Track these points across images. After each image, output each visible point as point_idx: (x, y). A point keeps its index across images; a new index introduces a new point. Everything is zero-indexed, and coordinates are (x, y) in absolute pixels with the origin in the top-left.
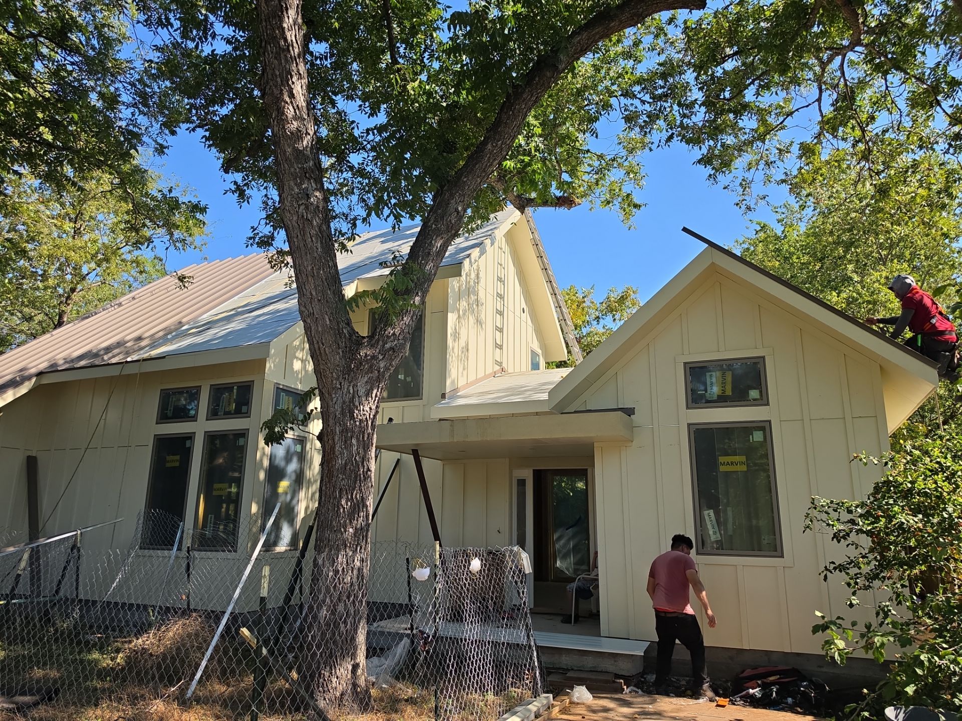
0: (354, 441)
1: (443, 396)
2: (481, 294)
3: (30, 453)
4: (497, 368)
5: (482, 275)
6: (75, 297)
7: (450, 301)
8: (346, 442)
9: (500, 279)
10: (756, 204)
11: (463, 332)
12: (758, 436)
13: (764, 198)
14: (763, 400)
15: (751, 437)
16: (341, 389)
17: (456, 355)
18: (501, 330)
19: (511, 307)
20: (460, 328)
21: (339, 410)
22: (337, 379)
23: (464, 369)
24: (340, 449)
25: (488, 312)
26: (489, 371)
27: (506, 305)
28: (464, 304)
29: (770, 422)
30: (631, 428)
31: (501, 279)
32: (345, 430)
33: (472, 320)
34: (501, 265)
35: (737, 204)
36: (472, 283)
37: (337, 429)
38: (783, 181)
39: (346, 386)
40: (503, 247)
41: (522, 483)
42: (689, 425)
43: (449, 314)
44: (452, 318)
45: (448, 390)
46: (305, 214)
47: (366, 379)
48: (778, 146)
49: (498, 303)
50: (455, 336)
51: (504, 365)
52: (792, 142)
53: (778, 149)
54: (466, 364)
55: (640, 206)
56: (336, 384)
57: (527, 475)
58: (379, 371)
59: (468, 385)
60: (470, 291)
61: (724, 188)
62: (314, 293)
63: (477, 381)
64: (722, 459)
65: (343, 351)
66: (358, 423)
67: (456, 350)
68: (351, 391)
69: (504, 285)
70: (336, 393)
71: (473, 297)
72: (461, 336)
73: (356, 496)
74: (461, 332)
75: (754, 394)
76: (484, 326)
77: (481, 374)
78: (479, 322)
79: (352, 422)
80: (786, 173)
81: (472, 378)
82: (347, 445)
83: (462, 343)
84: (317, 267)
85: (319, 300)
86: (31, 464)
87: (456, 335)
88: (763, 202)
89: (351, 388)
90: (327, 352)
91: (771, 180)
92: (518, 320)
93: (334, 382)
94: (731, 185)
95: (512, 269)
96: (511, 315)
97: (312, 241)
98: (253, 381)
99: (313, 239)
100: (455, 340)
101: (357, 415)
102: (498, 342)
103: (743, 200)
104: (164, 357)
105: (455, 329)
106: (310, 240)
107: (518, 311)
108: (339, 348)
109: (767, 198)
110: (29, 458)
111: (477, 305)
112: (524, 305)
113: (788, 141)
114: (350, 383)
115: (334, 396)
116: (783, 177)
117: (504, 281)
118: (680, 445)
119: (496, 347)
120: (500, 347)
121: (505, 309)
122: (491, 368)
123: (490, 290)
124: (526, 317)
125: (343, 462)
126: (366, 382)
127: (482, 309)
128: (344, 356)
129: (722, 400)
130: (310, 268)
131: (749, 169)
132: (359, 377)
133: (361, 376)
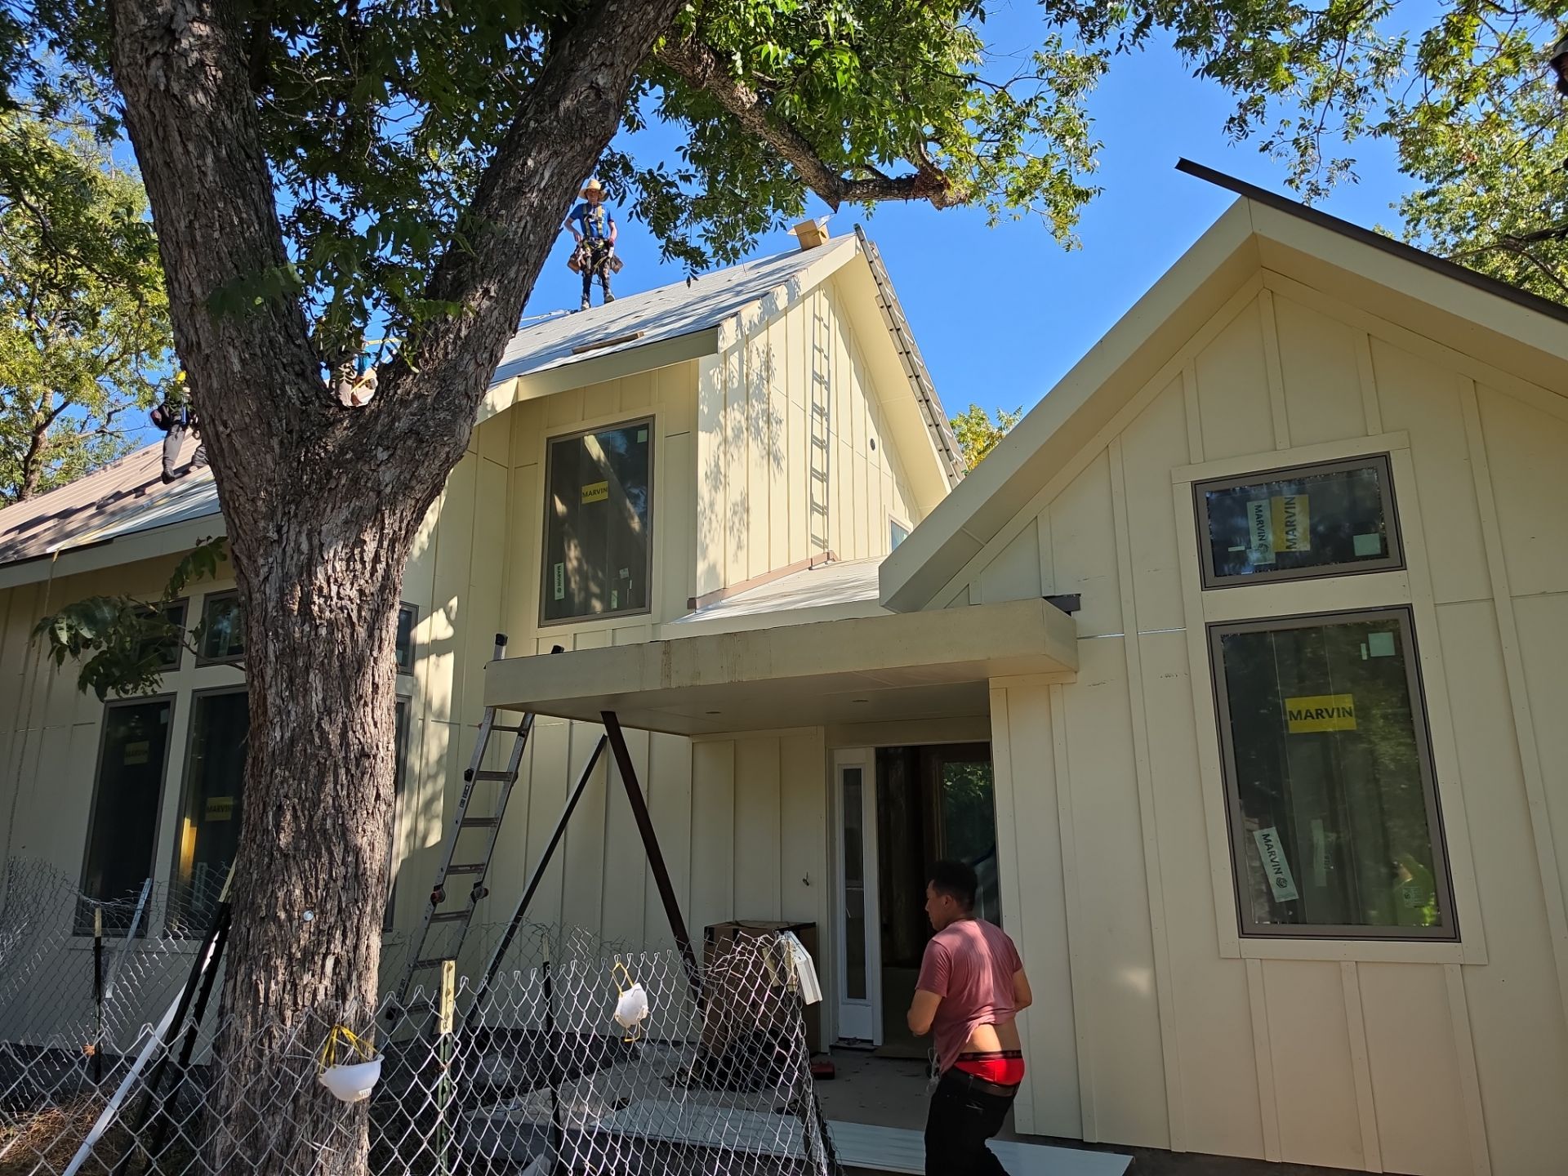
1: (692, 604)
2: (778, 404)
4: (816, 551)
5: (775, 363)
7: (704, 408)
8: (291, 681)
9: (818, 378)
10: (1329, 180)
11: (736, 475)
12: (1381, 645)
13: (1347, 166)
14: (1390, 557)
15: (1363, 646)
16: (279, 542)
17: (721, 516)
18: (824, 478)
19: (845, 436)
20: (727, 464)
21: (274, 596)
22: (271, 515)
23: (739, 547)
24: (279, 701)
25: (793, 435)
26: (799, 556)
27: (833, 428)
28: (735, 416)
29: (1409, 608)
30: (1074, 639)
31: (822, 377)
32: (291, 651)
33: (756, 450)
34: (821, 351)
35: (1291, 182)
36: (754, 377)
37: (271, 647)
38: (1386, 128)
39: (292, 537)
40: (825, 316)
41: (852, 777)
42: (1210, 627)
43: (703, 437)
44: (707, 443)
45: (700, 592)
46: (163, 80)
47: (345, 514)
48: (1374, 54)
49: (817, 426)
50: (716, 479)
51: (833, 547)
52: (1403, 42)
53: (1372, 60)
54: (744, 536)
55: (1088, 194)
56: (267, 528)
57: (864, 758)
58: (379, 493)
59: (749, 584)
60: (751, 392)
61: (1263, 150)
62: (198, 291)
63: (771, 575)
64: (1291, 705)
65: (281, 443)
66: (323, 631)
67: (719, 508)
68: (305, 547)
69: (828, 389)
70: (266, 555)
71: (758, 407)
72: (731, 479)
73: (323, 824)
74: (731, 474)
75: (1366, 544)
76: (784, 464)
77: (779, 563)
78: (772, 455)
79: (307, 628)
80: (1392, 113)
81: (759, 569)
82: (297, 687)
83: (735, 495)
84: (204, 221)
87: (718, 479)
88: (1344, 176)
89: (303, 539)
90: (238, 446)
91: (1361, 126)
92: (859, 462)
93: (262, 524)
94: (1277, 140)
95: (843, 362)
96: (845, 451)
97: (187, 152)
99: (191, 147)
100: (716, 488)
101: (321, 611)
102: (818, 500)
103: (1303, 172)
104: (110, 541)
105: (717, 465)
106: (180, 149)
107: (861, 445)
108: (271, 435)
109: (1352, 167)
111: (768, 422)
112: (873, 434)
113: (1392, 40)
114: (301, 524)
115: (261, 561)
116: (1387, 118)
117: (828, 383)
118: (1189, 675)
119: (812, 509)
120: (824, 511)
121: (833, 438)
122: (802, 551)
123: (797, 396)
124: (879, 456)
125: (287, 735)
126: (346, 522)
127: (781, 431)
128: (284, 457)
129: (1287, 566)
130: (183, 224)
131: (1314, 101)
132: (325, 509)
133: (330, 506)
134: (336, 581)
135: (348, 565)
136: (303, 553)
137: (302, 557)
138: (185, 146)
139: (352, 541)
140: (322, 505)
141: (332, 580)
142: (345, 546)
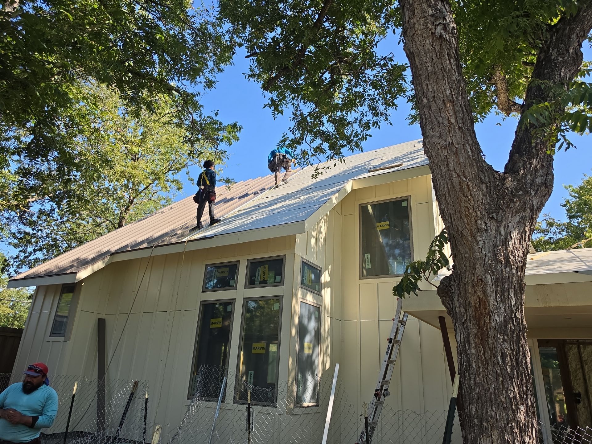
0: (512, 294)
3: (100, 316)
6: (132, 207)
46: (444, 34)
47: (518, 219)
56: (481, 224)
65: (487, 186)
68: (503, 233)
70: (481, 236)
82: (504, 297)
85: (460, 128)
86: (101, 324)
90: (471, 187)
98: (285, 255)
104: (212, 237)
110: (100, 320)
114: (499, 223)
125: (502, 319)
132: (508, 217)
133: (511, 215)
134: (517, 248)
135: (520, 242)
136: (502, 235)
137: (502, 237)
138: (450, 60)
139: (521, 231)
140: (507, 215)
141: (515, 248)
142: (519, 233)
